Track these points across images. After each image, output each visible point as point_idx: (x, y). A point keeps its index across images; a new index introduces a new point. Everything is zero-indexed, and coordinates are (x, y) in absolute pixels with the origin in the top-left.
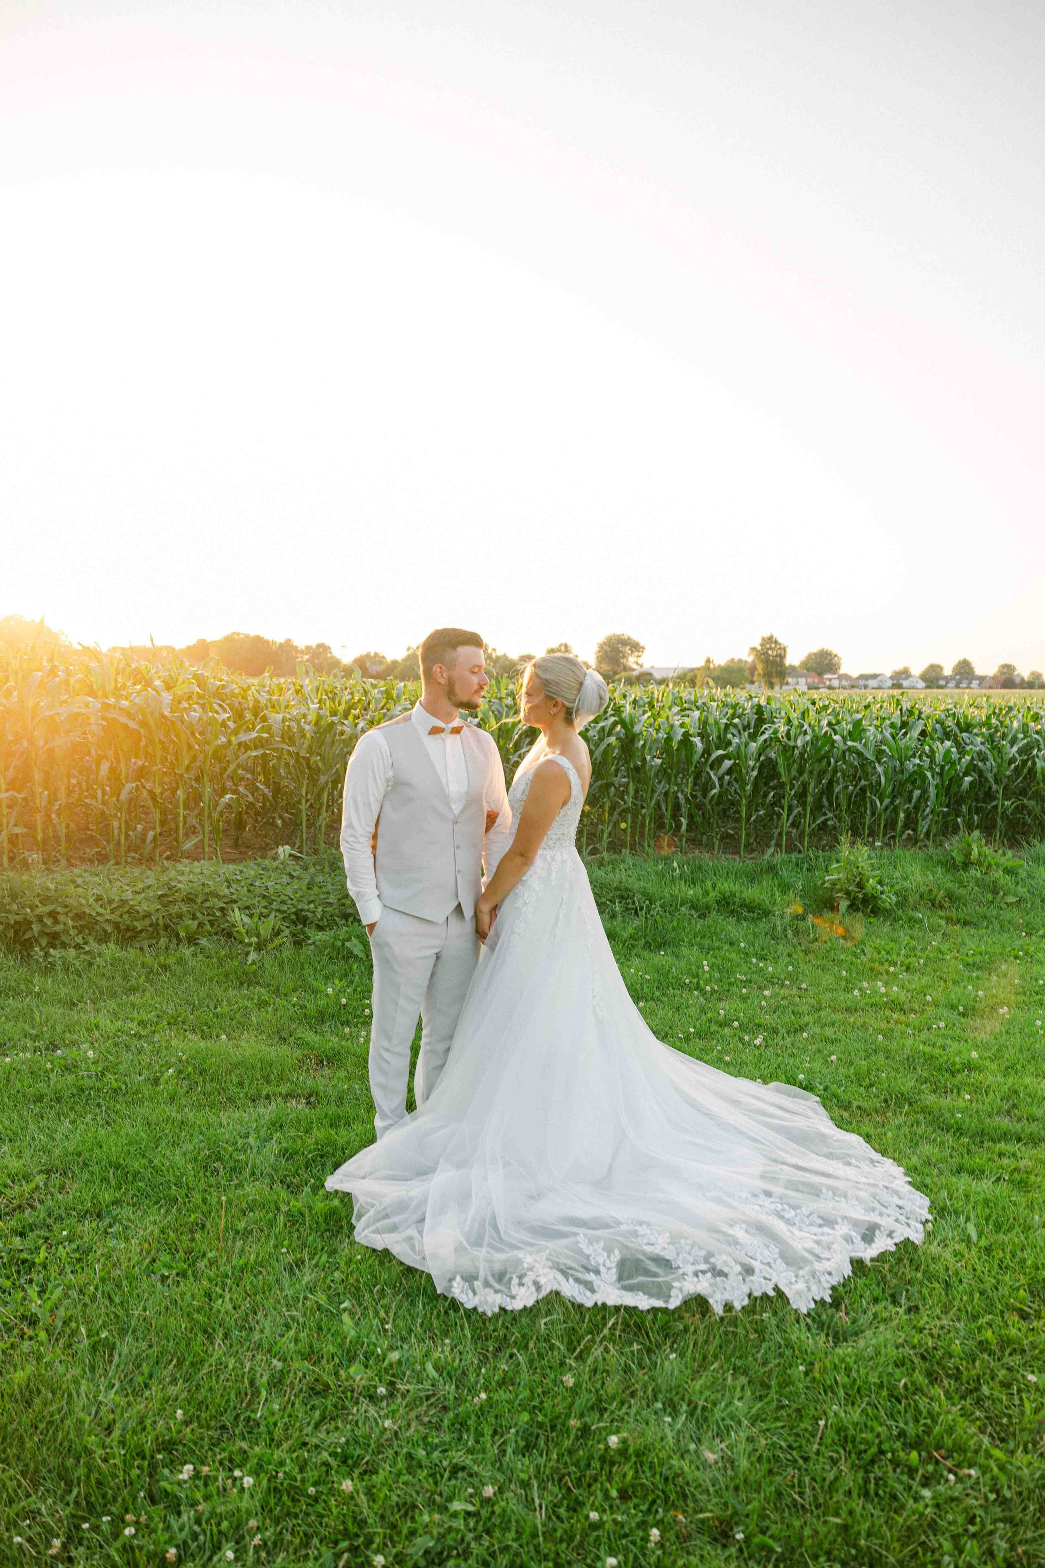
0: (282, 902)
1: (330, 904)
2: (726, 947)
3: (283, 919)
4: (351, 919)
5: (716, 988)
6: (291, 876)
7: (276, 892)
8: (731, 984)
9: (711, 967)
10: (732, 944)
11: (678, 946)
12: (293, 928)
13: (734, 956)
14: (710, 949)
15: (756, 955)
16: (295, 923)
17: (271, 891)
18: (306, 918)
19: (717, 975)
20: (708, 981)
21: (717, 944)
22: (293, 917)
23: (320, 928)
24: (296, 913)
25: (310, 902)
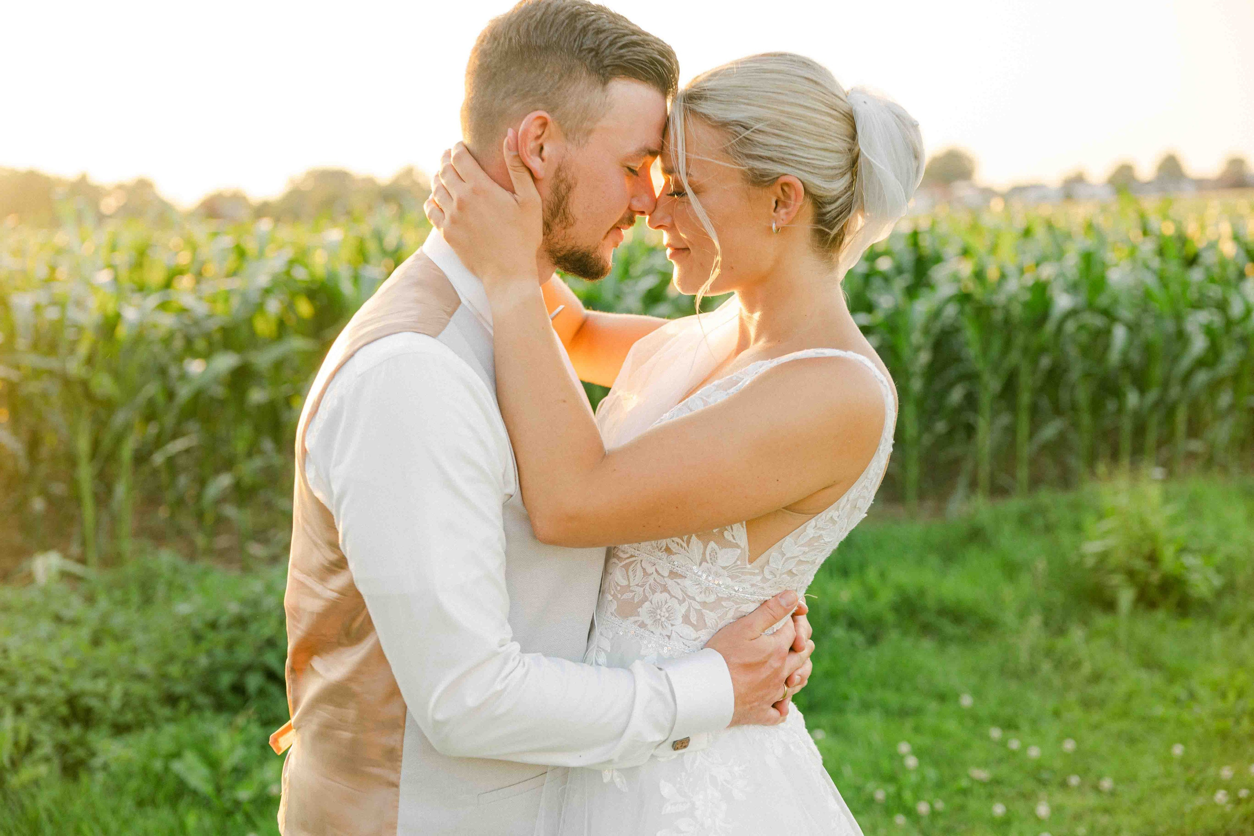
0: (40, 681)
1: (141, 677)
2: (933, 706)
3: (44, 718)
4: (183, 705)
5: (940, 805)
6: (58, 619)
7: (25, 661)
8: (964, 792)
9: (919, 753)
10: (942, 698)
11: (841, 711)
12: (63, 736)
13: (951, 726)
14: (903, 713)
15: (995, 720)
16: (65, 723)
17: (14, 657)
18: (89, 711)
19: (932, 774)
20: (918, 792)
21: (914, 700)
22: (64, 710)
23: (120, 729)
24: (72, 701)
25: (96, 675)
